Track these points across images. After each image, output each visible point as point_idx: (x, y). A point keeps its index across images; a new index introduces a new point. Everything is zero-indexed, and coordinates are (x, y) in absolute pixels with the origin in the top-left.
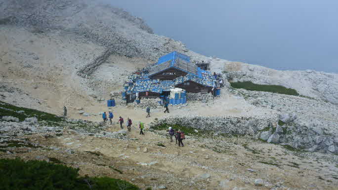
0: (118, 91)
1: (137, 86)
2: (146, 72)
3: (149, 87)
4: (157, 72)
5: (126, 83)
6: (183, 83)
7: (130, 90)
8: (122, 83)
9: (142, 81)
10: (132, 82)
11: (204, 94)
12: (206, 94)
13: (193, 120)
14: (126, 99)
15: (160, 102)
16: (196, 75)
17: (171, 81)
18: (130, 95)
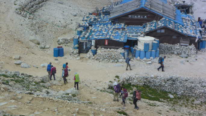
0: (69, 37)
1: (94, 31)
2: (107, 13)
3: (110, 33)
4: (121, 13)
5: (80, 26)
6: (155, 31)
7: (84, 36)
8: (74, 26)
9: (100, 25)
10: (87, 26)
11: (184, 46)
12: (187, 46)
13: (168, 81)
14: (78, 48)
15: (124, 54)
16: (175, 20)
17: (140, 26)
18: (83, 43)
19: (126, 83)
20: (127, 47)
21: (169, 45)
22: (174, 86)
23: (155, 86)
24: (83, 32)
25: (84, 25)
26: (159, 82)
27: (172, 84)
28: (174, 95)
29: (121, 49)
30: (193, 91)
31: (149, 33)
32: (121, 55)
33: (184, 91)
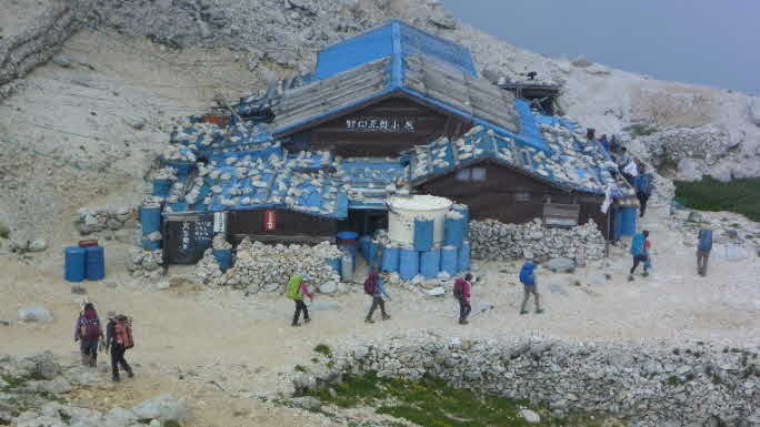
0: (121, 204)
1: (218, 181)
2: (266, 116)
3: (282, 186)
4: (318, 113)
5: (161, 162)
6: (451, 174)
7: (182, 200)
8: (137, 163)
9: (241, 157)
10: (189, 161)
11: (561, 227)
12: (568, 228)
13: (513, 358)
14: (160, 244)
15: (339, 264)
16: (517, 133)
17: (388, 159)
18: (181, 223)
19: (356, 370)
20: (347, 235)
21: (505, 228)
22: (540, 375)
23: (466, 379)
24: (178, 185)
25: (179, 160)
26: (480, 364)
27: (532, 370)
28: (541, 412)
29: (327, 242)
30: (612, 393)
31: (427, 183)
32: (330, 268)
33: (577, 395)
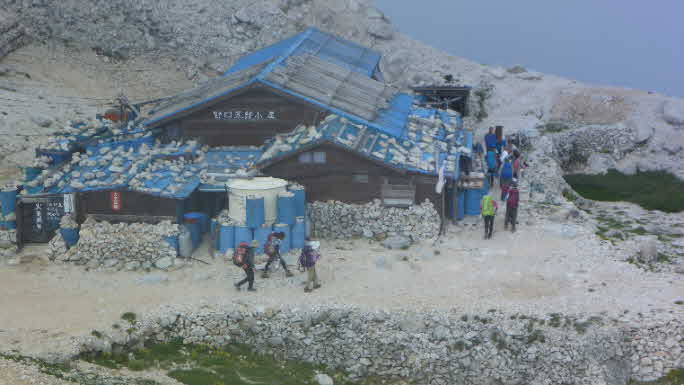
1: (83, 167)
6: (293, 156)
10: (62, 150)
11: (397, 207)
12: (406, 207)
16: (371, 121)
17: (252, 147)
19: (161, 337)
20: (193, 215)
21: (345, 208)
22: (337, 341)
25: (53, 150)
27: (330, 336)
28: (336, 376)
30: (403, 359)
31: (272, 165)
32: (167, 244)
33: (370, 359)
